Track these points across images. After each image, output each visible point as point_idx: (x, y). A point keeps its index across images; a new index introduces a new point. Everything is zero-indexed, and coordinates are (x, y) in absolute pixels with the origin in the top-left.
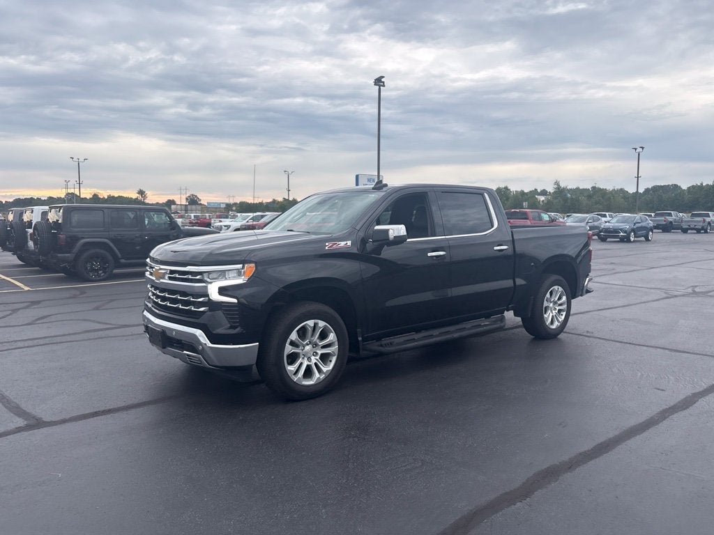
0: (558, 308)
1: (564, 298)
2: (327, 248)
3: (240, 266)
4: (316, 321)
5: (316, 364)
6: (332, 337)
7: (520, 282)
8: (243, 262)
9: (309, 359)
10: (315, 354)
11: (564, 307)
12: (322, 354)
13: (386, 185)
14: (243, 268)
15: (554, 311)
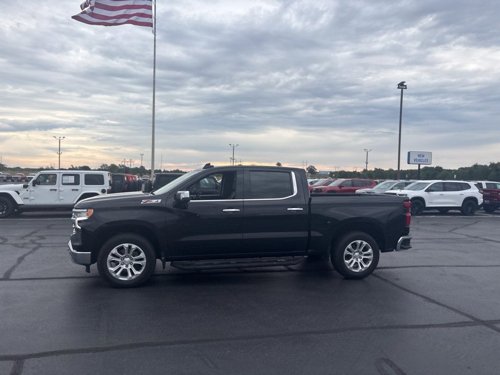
0: (363, 257)
1: (370, 251)
2: (142, 203)
3: (86, 210)
4: (130, 244)
5: (131, 269)
6: (142, 255)
7: (314, 234)
8: (88, 208)
9: (127, 266)
10: (131, 263)
11: (371, 257)
12: (135, 264)
13: (213, 166)
14: (87, 211)
15: (359, 259)
